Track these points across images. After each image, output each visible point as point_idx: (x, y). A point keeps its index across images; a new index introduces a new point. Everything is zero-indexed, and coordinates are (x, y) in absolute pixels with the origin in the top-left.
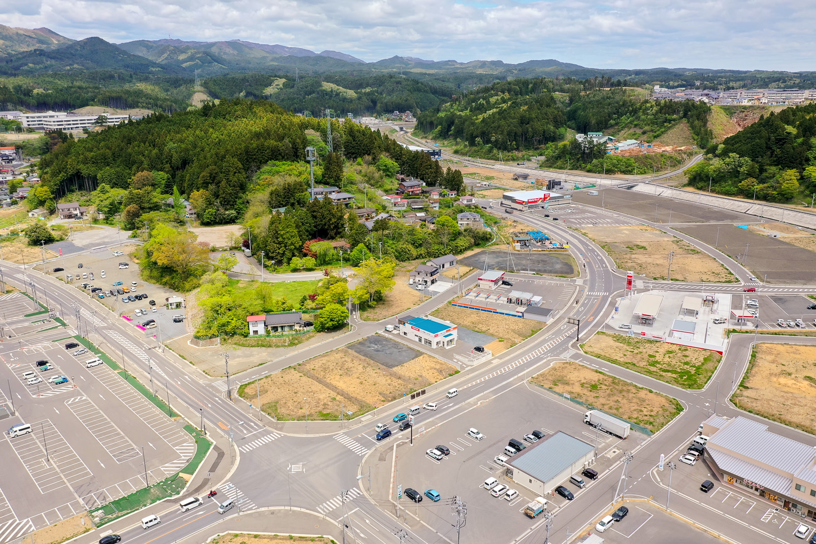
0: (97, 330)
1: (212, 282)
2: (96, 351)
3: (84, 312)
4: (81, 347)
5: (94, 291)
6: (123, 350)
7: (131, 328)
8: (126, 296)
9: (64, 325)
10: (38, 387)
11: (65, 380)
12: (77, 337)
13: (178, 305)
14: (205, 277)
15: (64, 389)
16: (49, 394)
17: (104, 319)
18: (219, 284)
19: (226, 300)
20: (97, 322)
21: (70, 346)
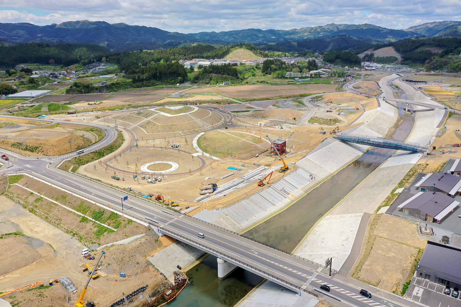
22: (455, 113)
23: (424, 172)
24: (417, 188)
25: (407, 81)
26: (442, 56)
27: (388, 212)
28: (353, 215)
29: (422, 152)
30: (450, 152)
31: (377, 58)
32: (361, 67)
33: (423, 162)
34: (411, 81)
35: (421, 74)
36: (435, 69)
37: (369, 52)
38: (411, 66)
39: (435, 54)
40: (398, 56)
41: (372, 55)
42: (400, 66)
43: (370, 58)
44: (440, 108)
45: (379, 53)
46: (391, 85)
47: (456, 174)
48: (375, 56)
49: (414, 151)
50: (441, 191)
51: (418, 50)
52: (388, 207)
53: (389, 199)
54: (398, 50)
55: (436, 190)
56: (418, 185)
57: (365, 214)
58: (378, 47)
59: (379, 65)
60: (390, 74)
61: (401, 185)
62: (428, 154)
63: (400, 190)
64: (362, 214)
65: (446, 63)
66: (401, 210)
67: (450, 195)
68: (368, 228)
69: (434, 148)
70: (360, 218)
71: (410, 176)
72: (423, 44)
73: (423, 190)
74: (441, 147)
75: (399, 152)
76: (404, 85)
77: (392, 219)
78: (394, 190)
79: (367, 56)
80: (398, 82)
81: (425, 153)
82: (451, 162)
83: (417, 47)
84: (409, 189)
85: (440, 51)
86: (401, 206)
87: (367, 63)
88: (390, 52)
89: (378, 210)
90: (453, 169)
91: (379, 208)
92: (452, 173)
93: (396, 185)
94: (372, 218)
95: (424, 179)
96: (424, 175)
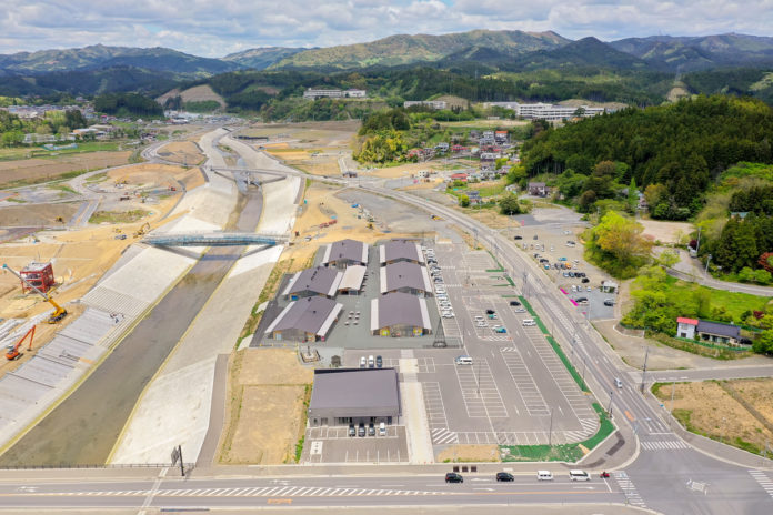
0: (538, 296)
1: (649, 275)
2: (533, 314)
3: (530, 278)
4: (522, 307)
5: (542, 261)
6: (554, 318)
7: (566, 301)
8: (567, 271)
9: (513, 285)
10: (484, 331)
11: (504, 331)
12: (521, 298)
13: (612, 290)
14: (644, 269)
15: (502, 338)
16: (490, 339)
17: (544, 287)
18: (655, 279)
19: (660, 295)
20: (538, 288)
21: (514, 304)
22: (313, 180)
23: (291, 271)
24: (287, 297)
25: (240, 137)
26: (281, 99)
27: (252, 345)
28: (201, 363)
29: (282, 242)
30: (317, 236)
31: (189, 103)
32: (166, 120)
33: (286, 257)
34: (246, 138)
35: (259, 127)
36: (275, 117)
37: (173, 94)
38: (242, 115)
39: (271, 96)
40: (221, 101)
41: (179, 99)
42: (225, 115)
43: (176, 104)
44: (294, 175)
45: (189, 95)
46: (219, 146)
47: (330, 266)
48: (185, 100)
49: (272, 244)
50: (317, 294)
51: (248, 90)
52: (251, 336)
53: (250, 323)
54: (217, 91)
55: (310, 294)
56: (286, 292)
57: (219, 356)
58: (186, 86)
59: (194, 116)
60: (213, 129)
61: (263, 298)
62: (291, 244)
63: (263, 306)
64: (215, 359)
65: (288, 109)
66: (271, 336)
67: (329, 297)
68: (228, 378)
69: (297, 234)
70: (213, 366)
71: (274, 282)
72: (252, 82)
73: (294, 298)
74: (305, 232)
75: (251, 248)
76: (237, 145)
77: (261, 354)
78: (255, 308)
79: (170, 100)
80: (227, 141)
81: (287, 244)
82: (322, 250)
83: (245, 86)
84: (275, 302)
85: (276, 91)
86: (269, 330)
87: (174, 113)
88: (205, 94)
89: (238, 345)
90: (326, 260)
91: (239, 341)
92: (327, 265)
93: (256, 300)
94: (231, 360)
95: (293, 281)
96: (292, 276)
